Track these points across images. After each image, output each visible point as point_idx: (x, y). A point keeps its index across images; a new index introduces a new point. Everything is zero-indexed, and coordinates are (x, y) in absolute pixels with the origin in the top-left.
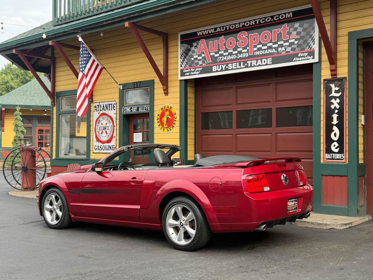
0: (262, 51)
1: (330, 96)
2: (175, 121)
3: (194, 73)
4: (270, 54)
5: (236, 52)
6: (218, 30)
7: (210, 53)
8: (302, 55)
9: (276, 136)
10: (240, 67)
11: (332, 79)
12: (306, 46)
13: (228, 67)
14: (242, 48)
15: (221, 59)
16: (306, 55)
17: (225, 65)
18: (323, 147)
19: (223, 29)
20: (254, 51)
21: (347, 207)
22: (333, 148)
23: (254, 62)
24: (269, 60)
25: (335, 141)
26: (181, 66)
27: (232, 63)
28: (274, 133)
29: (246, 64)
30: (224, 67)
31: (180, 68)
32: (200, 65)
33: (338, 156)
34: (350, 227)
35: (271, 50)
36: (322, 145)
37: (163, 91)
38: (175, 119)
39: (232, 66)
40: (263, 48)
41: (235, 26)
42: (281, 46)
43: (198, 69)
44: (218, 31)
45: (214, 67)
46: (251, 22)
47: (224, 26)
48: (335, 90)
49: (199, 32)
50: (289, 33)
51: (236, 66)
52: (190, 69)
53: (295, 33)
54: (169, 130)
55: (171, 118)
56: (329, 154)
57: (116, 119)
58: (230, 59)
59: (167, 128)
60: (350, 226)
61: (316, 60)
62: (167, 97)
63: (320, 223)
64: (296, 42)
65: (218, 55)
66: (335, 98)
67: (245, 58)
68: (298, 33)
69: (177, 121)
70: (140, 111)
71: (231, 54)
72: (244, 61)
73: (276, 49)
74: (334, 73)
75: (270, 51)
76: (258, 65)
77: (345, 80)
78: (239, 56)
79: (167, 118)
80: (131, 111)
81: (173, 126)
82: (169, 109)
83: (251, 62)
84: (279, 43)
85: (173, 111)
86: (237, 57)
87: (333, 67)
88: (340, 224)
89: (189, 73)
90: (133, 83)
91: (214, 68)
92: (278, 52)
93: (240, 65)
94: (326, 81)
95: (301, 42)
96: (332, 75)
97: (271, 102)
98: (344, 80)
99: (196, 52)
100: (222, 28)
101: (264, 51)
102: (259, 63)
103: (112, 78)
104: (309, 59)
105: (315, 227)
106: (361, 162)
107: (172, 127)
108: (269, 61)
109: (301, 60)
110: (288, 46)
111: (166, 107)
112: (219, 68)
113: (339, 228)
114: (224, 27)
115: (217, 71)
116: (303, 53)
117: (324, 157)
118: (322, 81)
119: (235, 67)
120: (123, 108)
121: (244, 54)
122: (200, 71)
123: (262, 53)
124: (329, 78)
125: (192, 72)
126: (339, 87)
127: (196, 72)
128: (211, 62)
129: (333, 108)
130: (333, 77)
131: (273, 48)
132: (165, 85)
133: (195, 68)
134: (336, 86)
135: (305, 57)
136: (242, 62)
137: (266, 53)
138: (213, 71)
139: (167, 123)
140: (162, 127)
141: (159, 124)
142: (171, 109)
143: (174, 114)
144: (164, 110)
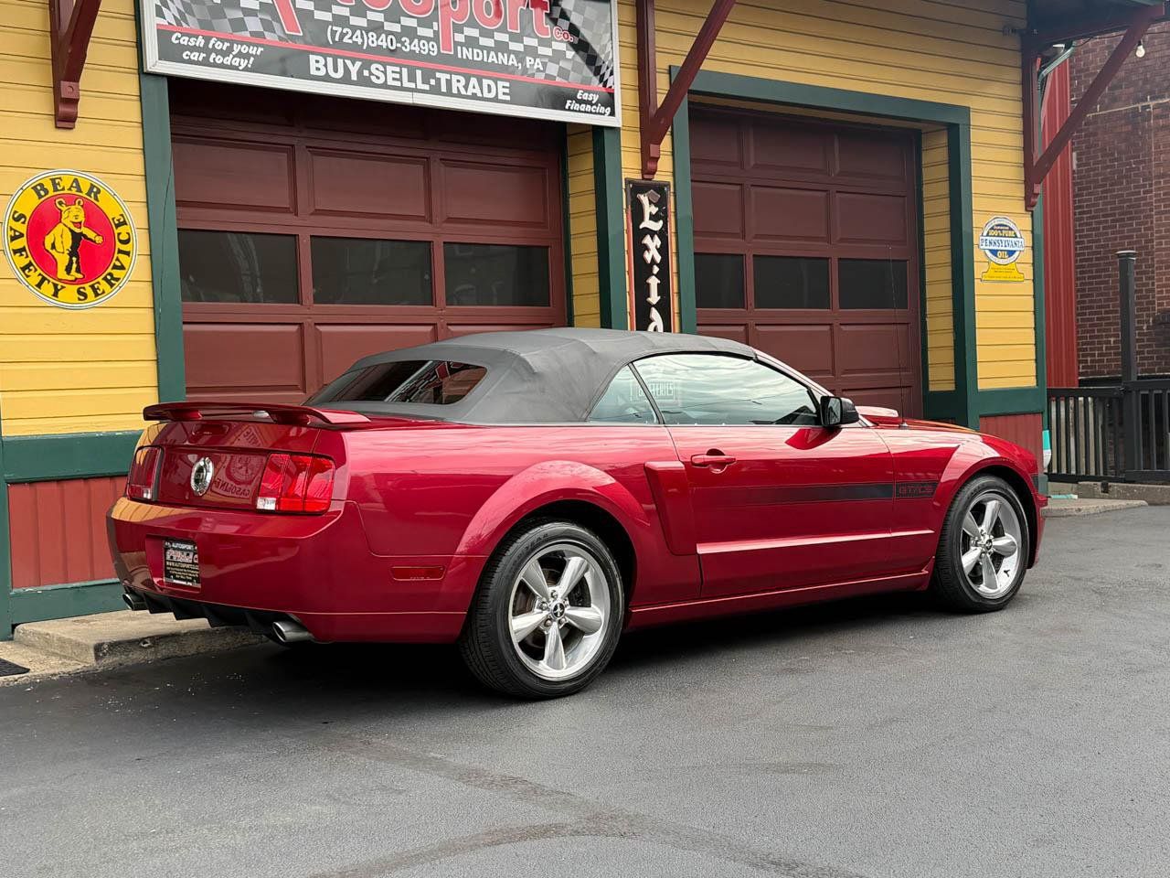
0: (480, 52)
1: (641, 227)
2: (122, 257)
3: (227, 60)
4: (504, 68)
5: (396, 28)
8: (585, 97)
10: (413, 86)
11: (642, 182)
12: (595, 75)
13: (371, 74)
14: (416, 21)
15: (343, 35)
16: (595, 100)
17: (358, 64)
20: (456, 44)
23: (458, 81)
24: (502, 88)
26: (160, 14)
27: (385, 65)
29: (433, 82)
30: (354, 69)
31: (151, 20)
32: (252, 34)
35: (506, 55)
38: (119, 246)
39: (385, 73)
40: (484, 41)
42: (531, 51)
43: (244, 49)
45: (313, 58)
48: (651, 213)
50: (553, 22)
51: (400, 80)
52: (207, 40)
53: (565, 25)
54: (89, 292)
55: (99, 240)
58: (375, 45)
59: (75, 282)
61: (618, 120)
62: (63, 135)
64: (569, 55)
65: (327, 16)
66: (652, 233)
67: (428, 58)
68: (573, 30)
69: (133, 254)
71: (376, 28)
72: (428, 67)
73: (520, 57)
74: (654, 166)
75: (503, 59)
76: (469, 93)
77: (668, 191)
78: (407, 44)
79: (77, 238)
81: (110, 274)
82: (84, 195)
83: (448, 76)
84: (527, 41)
85: (110, 207)
86: (399, 45)
89: (203, 55)
91: (316, 64)
92: (525, 70)
93: (412, 78)
94: (631, 185)
95: (582, 57)
98: (666, 188)
101: (485, 52)
102: (474, 87)
104: (601, 114)
107: (105, 279)
108: (500, 89)
109: (585, 112)
110: (552, 59)
111: (66, 183)
112: (336, 70)
115: (327, 78)
116: (589, 92)
118: (623, 184)
119: (394, 79)
121: (424, 45)
122: (252, 59)
123: (480, 59)
124: (637, 176)
125: (218, 52)
126: (656, 205)
127: (234, 57)
128: (301, 34)
129: (649, 260)
130: (646, 176)
131: (510, 52)
132: (78, 81)
133: (232, 42)
134: (650, 202)
135: (592, 105)
136: (419, 68)
137: (493, 62)
138: (312, 73)
139: (74, 259)
140: (44, 279)
141: (27, 261)
142: (96, 199)
143: (117, 222)
144: (54, 198)
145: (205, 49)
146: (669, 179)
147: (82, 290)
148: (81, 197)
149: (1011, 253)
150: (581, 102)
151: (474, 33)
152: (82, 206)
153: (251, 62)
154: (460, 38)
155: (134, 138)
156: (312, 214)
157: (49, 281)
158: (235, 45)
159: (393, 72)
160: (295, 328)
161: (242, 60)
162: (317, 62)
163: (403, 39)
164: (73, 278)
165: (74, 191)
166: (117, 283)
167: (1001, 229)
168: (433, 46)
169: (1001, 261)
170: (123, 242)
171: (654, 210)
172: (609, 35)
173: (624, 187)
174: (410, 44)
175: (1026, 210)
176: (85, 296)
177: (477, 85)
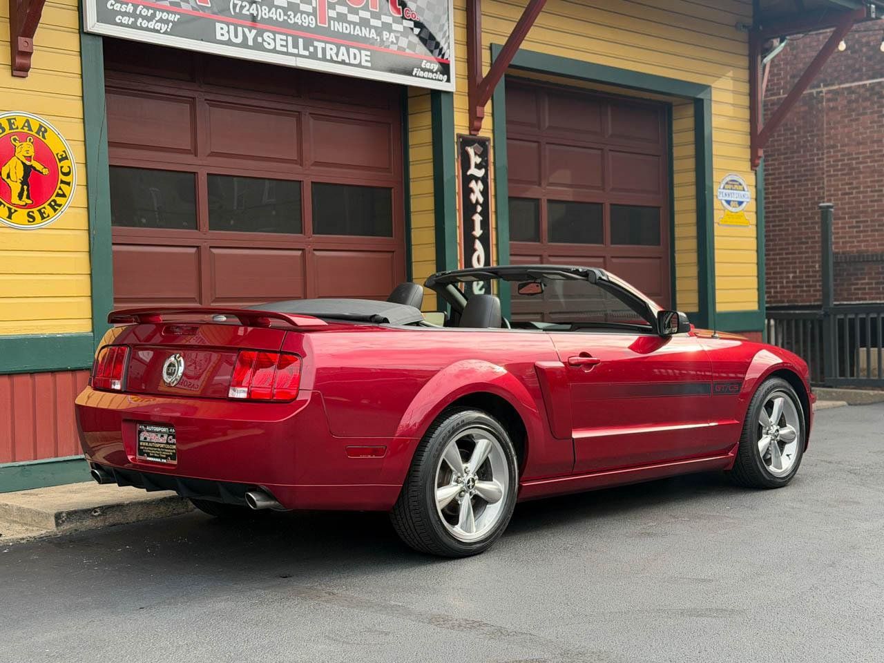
0: (348, 26)
1: (468, 173)
2: (63, 186)
3: (151, 25)
4: (365, 39)
5: (284, 3)
8: (428, 66)
10: (296, 51)
11: (469, 137)
12: (435, 48)
13: (264, 40)
15: (242, 7)
16: (435, 69)
17: (254, 32)
20: (330, 18)
23: (331, 49)
24: (364, 57)
27: (274, 33)
29: (311, 49)
30: (251, 35)
32: (171, 4)
35: (368, 29)
38: (61, 177)
39: (274, 40)
40: (351, 17)
42: (387, 27)
43: (165, 16)
45: (218, 26)
48: (476, 163)
50: (404, 4)
51: (286, 46)
52: (136, 6)
53: (412, 6)
54: (37, 215)
55: (45, 172)
58: (267, 17)
59: (26, 206)
61: (453, 86)
64: (416, 31)
66: (477, 179)
67: (308, 29)
68: (419, 11)
69: (73, 184)
72: (307, 36)
73: (379, 31)
74: (479, 124)
75: (365, 32)
76: (339, 60)
77: (488, 145)
78: (292, 17)
79: (28, 169)
81: (54, 201)
82: (34, 133)
83: (323, 45)
84: (384, 19)
85: (55, 145)
86: (286, 18)
87: (482, 112)
89: (132, 20)
91: (221, 30)
92: (382, 42)
93: (296, 46)
94: (461, 139)
95: (425, 34)
98: (487, 143)
101: (352, 26)
102: (343, 55)
104: (440, 80)
107: (50, 205)
109: (428, 78)
110: (403, 34)
111: (19, 123)
112: (236, 36)
115: (229, 43)
116: (431, 62)
118: (456, 138)
119: (282, 46)
121: (305, 18)
122: (171, 24)
123: (348, 32)
124: (466, 132)
125: (145, 18)
126: (480, 156)
127: (157, 21)
128: (210, 5)
129: (474, 201)
130: (473, 133)
131: (371, 27)
132: (32, 38)
133: (155, 10)
134: (476, 154)
135: (433, 73)
136: (301, 37)
137: (358, 34)
138: (218, 38)
139: (25, 187)
142: (44, 137)
143: (60, 157)
144: (9, 135)
145: (133, 15)
146: (489, 135)
147: (31, 213)
148: (32, 135)
149: (740, 203)
150: (424, 70)
151: (344, 10)
152: (32, 143)
153: (170, 27)
154: (332, 14)
155: (75, 86)
156: (209, 156)
157: (4, 206)
158: (158, 12)
159: (281, 40)
160: (193, 250)
161: (163, 25)
162: (222, 29)
163: (289, 13)
164: (24, 204)
165: (26, 130)
166: (59, 209)
167: (733, 184)
168: (312, 20)
169: (733, 210)
170: (65, 174)
171: (478, 160)
172: (446, 16)
173: (456, 140)
174: (294, 17)
175: (752, 169)
176: (34, 219)
177: (345, 53)
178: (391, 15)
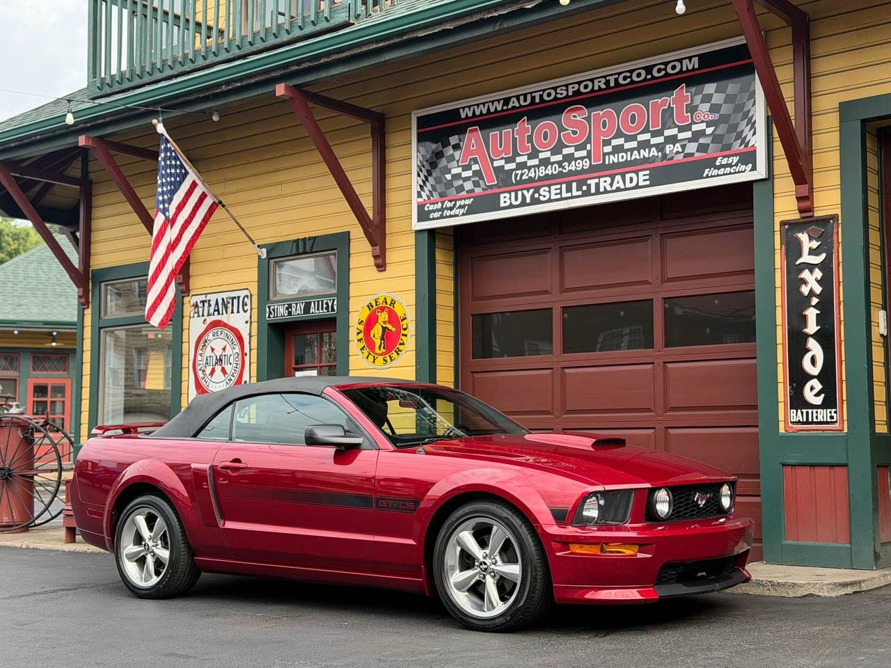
0: (624, 154)
1: (797, 263)
2: (403, 338)
3: (453, 213)
4: (645, 160)
5: (559, 158)
6: (514, 103)
7: (492, 161)
8: (725, 161)
9: (665, 368)
10: (569, 195)
11: (801, 221)
12: (736, 140)
13: (540, 195)
14: (574, 148)
15: (522, 174)
16: (735, 162)
17: (532, 191)
18: (783, 392)
19: (525, 100)
20: (605, 154)
21: (848, 545)
22: (809, 396)
23: (605, 182)
24: (643, 177)
25: (812, 377)
26: (419, 195)
27: (549, 186)
28: (659, 361)
29: (585, 188)
30: (528, 195)
31: (415, 201)
32: (468, 192)
33: (822, 415)
34: (855, 593)
35: (647, 150)
36: (781, 387)
37: (372, 262)
38: (403, 332)
39: (550, 192)
40: (628, 146)
41: (556, 93)
42: (673, 140)
43: (462, 202)
44: (514, 105)
45: (502, 196)
46: (596, 81)
47: (529, 93)
48: (810, 249)
49: (464, 108)
50: (692, 109)
51: (561, 193)
52: (443, 203)
53: (705, 107)
54: (388, 359)
55: (394, 329)
56: (799, 411)
57: (250, 334)
58: (544, 174)
59: (381, 355)
60: (856, 589)
61: (761, 173)
62: (382, 275)
63: (778, 583)
64: (709, 131)
65: (512, 166)
67: (583, 171)
68: (714, 109)
69: (409, 336)
70: (312, 313)
71: (545, 163)
72: (580, 179)
73: (660, 147)
74: (805, 204)
75: (644, 153)
76: (614, 188)
77: (833, 223)
78: (566, 167)
79: (384, 329)
80: (290, 313)
81: (398, 348)
83: (597, 180)
84: (668, 133)
85: (399, 311)
86: (560, 169)
87: (804, 190)
88: (830, 584)
89: (440, 213)
90: (294, 241)
91: (504, 199)
92: (665, 156)
93: (569, 190)
94: (786, 226)
95: (722, 129)
96: (801, 211)
97: (650, 283)
98: (831, 221)
99: (457, 158)
100: (522, 98)
101: (629, 153)
102: (618, 183)
103: (241, 230)
104: (742, 172)
105: (767, 593)
106: (881, 429)
107: (396, 351)
108: (641, 178)
109: (724, 174)
110: (690, 140)
111: (381, 301)
112: (516, 199)
113: (827, 595)
114: (529, 97)
115: (511, 206)
116: (728, 156)
117: (787, 418)
118: (777, 227)
119: (556, 194)
120: (269, 307)
121: (579, 163)
122: (467, 207)
123: (625, 158)
124: (794, 217)
125: (451, 209)
126: (817, 239)
127: (457, 209)
128: (496, 183)
129: (805, 293)
130: (804, 215)
131: (651, 146)
132: (377, 246)
133: (455, 201)
134: (811, 238)
135: (731, 167)
136: (574, 181)
137: (635, 159)
138: (501, 206)
139: (383, 341)
140: (370, 354)
141: (363, 345)
142: (393, 307)
143: (402, 319)
144: (375, 310)
145: (442, 210)
146: (838, 211)
147: (385, 358)
148: (387, 307)
150: (719, 167)
151: (621, 141)
152: (388, 312)
153: (466, 209)
154: (608, 149)
157: (372, 355)
158: (458, 202)
159: (555, 189)
160: (548, 371)
161: (461, 210)
162: (505, 197)
163: (563, 165)
164: (382, 352)
166: (401, 353)
168: (586, 162)
170: (404, 329)
171: (815, 244)
174: (569, 166)
176: (387, 361)
177: (621, 181)
178: (677, 126)
